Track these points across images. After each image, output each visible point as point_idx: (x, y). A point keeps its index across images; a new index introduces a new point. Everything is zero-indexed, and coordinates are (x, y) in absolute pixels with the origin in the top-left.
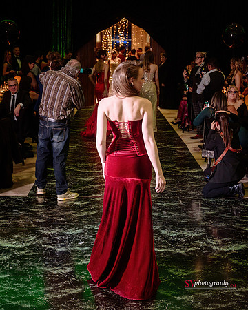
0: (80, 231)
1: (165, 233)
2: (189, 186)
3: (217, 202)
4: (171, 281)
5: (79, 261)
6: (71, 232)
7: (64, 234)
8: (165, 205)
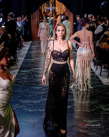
0: (39, 101)
3: (102, 87)
6: (35, 102)
7: (32, 103)
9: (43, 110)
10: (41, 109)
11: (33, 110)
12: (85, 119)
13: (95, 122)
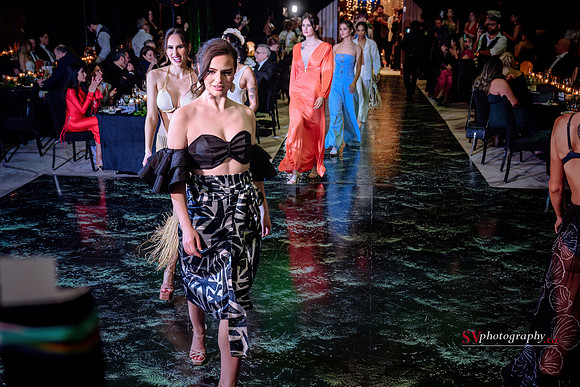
0: (322, 224)
1: (423, 228)
2: (450, 171)
3: (484, 192)
4: (430, 288)
5: (321, 260)
6: (311, 225)
7: (304, 228)
8: (421, 194)
9: (329, 245)
10: (324, 243)
11: (304, 245)
12: (432, 272)
13: (458, 280)
